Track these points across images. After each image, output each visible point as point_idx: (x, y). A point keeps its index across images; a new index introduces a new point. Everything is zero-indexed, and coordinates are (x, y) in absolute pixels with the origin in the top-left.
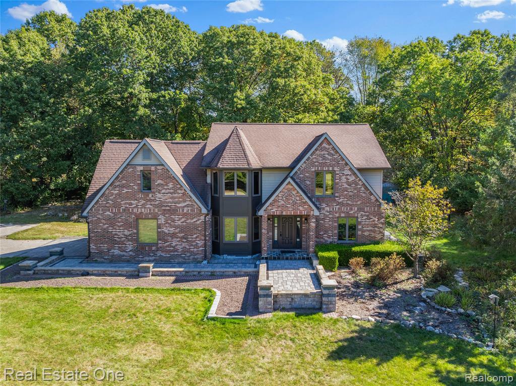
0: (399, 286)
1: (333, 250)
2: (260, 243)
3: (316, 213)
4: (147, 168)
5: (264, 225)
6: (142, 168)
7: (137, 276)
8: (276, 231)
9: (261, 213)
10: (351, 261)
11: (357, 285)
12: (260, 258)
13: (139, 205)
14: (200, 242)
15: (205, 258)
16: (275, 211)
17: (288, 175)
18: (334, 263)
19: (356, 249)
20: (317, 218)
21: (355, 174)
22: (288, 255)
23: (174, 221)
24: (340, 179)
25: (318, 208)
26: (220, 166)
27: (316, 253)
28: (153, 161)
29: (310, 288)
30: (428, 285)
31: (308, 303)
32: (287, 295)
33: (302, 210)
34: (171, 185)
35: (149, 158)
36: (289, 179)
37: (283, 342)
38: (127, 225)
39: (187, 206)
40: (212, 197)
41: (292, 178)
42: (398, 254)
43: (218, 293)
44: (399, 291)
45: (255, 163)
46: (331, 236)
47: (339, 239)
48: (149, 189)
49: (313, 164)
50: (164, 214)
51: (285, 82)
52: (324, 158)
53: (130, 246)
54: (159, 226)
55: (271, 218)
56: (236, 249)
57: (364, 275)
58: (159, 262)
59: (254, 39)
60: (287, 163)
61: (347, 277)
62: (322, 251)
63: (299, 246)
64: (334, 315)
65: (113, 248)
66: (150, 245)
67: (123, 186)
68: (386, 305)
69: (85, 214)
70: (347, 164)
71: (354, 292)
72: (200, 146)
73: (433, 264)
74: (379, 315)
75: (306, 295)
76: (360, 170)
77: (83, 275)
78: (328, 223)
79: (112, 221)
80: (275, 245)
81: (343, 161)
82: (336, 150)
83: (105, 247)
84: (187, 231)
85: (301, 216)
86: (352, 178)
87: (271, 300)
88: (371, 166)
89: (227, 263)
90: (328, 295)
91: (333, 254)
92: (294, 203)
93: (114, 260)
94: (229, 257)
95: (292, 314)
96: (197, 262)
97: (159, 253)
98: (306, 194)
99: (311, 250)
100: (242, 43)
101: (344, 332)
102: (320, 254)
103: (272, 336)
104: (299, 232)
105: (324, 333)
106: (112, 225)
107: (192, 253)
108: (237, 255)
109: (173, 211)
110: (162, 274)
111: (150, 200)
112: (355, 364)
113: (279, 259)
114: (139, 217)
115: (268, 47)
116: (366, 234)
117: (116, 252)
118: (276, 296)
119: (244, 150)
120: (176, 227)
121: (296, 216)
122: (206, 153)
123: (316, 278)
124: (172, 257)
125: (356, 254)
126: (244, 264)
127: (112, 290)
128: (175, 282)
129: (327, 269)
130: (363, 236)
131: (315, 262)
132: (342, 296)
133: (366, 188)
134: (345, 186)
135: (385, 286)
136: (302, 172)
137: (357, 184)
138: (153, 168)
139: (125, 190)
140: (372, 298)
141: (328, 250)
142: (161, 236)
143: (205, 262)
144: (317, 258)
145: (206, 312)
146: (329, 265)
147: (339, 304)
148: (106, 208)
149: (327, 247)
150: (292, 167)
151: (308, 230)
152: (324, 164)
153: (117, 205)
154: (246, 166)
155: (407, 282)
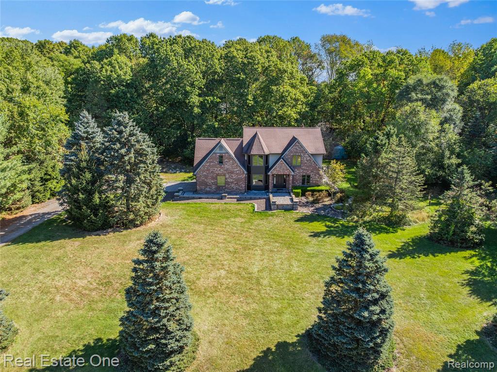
0: (324, 203)
1: (299, 189)
2: (268, 185)
3: (293, 173)
4: (221, 155)
5: (271, 178)
6: (219, 154)
7: (222, 199)
8: (275, 180)
9: (269, 173)
10: (306, 193)
11: (307, 202)
12: (268, 192)
13: (218, 170)
14: (243, 185)
15: (245, 192)
16: (275, 172)
17: (281, 156)
18: (299, 194)
19: (309, 189)
20: (293, 175)
21: (310, 157)
22: (280, 191)
23: (232, 176)
24: (303, 159)
25: (293, 171)
26: (252, 153)
27: (292, 190)
28: (224, 152)
29: (290, 203)
30: (335, 203)
31: (289, 207)
32: (281, 205)
33: (287, 172)
34: (231, 162)
35: (222, 150)
36: (281, 159)
37: (280, 218)
38: (213, 178)
39: (238, 170)
40: (248, 166)
41: (283, 158)
42: (326, 191)
43: (256, 205)
44: (323, 205)
45: (267, 152)
46: (299, 183)
47: (302, 184)
48: (222, 163)
49: (292, 152)
50: (228, 174)
51: (277, 88)
52: (297, 150)
53: (214, 187)
54: (226, 179)
55: (273, 175)
56: (257, 188)
57: (311, 199)
58: (229, 194)
59: (258, 60)
60: (280, 151)
61: (304, 200)
62: (295, 189)
63: (285, 187)
64: (297, 211)
65: (206, 187)
66: (222, 186)
67: (211, 162)
68: (316, 209)
69: (195, 173)
70: (306, 152)
71: (306, 205)
72: (240, 141)
73: (339, 195)
74: (313, 211)
75: (288, 205)
76: (312, 155)
77: (199, 198)
78: (298, 177)
79: (206, 177)
80: (275, 186)
81: (304, 151)
82: (302, 146)
83: (203, 187)
84: (238, 181)
85: (286, 175)
86: (309, 158)
87: (276, 206)
88: (317, 153)
89: (255, 194)
90: (295, 205)
91: (299, 191)
92: (283, 169)
93: (207, 193)
94: (255, 191)
95: (283, 211)
96: (243, 194)
97: (226, 190)
98: (288, 165)
99: (290, 189)
100: (251, 63)
101: (300, 216)
102: (294, 190)
103: (277, 216)
104: (285, 181)
105: (293, 216)
106: (206, 178)
107: (240, 190)
108: (258, 191)
109: (232, 172)
110: (231, 198)
111: (223, 168)
112: (302, 223)
113: (276, 192)
114: (218, 175)
115: (266, 65)
116: (314, 182)
117: (208, 189)
118: (277, 205)
119: (262, 145)
120: (233, 179)
121: (284, 175)
122: (244, 146)
123: (292, 200)
124: (232, 191)
125: (309, 191)
126: (262, 194)
127: (216, 203)
128: (237, 201)
129: (296, 197)
130: (313, 183)
131: (292, 194)
132: (301, 206)
133: (315, 163)
134: (306, 161)
135: (318, 203)
136: (287, 156)
137: (310, 161)
138: (224, 155)
139: (212, 164)
140: (312, 207)
141: (297, 189)
142: (227, 183)
143: (246, 193)
144: (292, 192)
145: (254, 210)
146: (297, 195)
147: (299, 208)
148: (204, 171)
149: (296, 188)
150: (282, 154)
151: (289, 180)
152: (297, 152)
153: (208, 170)
154: (263, 153)
155: (327, 201)
